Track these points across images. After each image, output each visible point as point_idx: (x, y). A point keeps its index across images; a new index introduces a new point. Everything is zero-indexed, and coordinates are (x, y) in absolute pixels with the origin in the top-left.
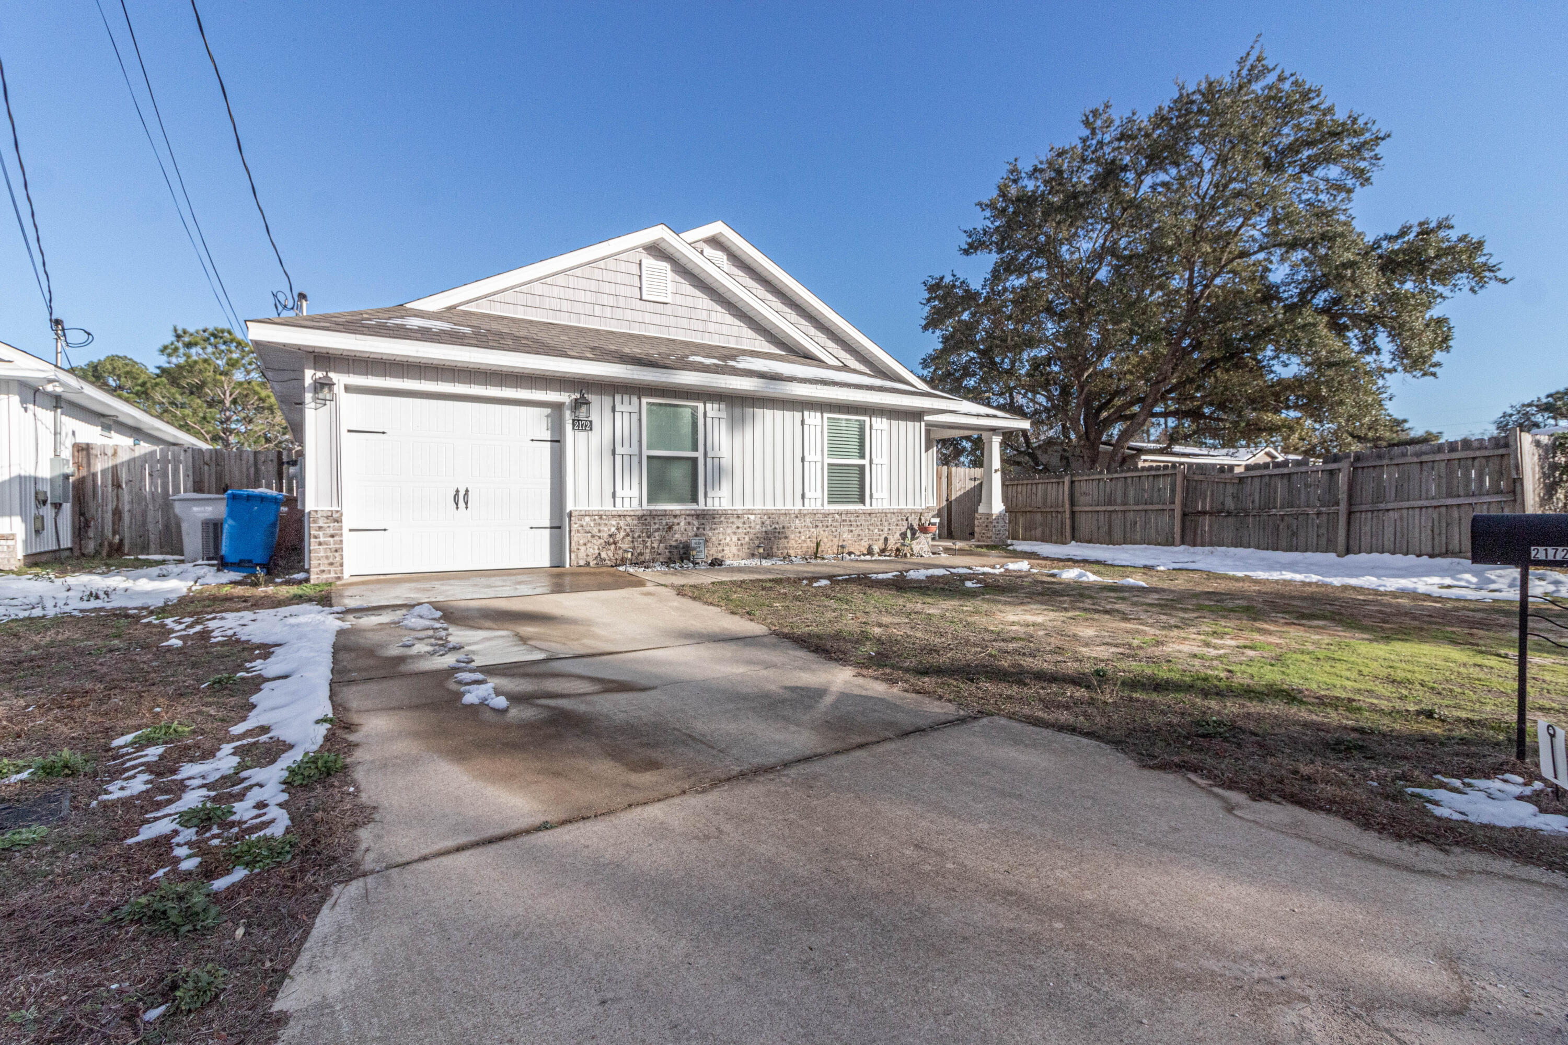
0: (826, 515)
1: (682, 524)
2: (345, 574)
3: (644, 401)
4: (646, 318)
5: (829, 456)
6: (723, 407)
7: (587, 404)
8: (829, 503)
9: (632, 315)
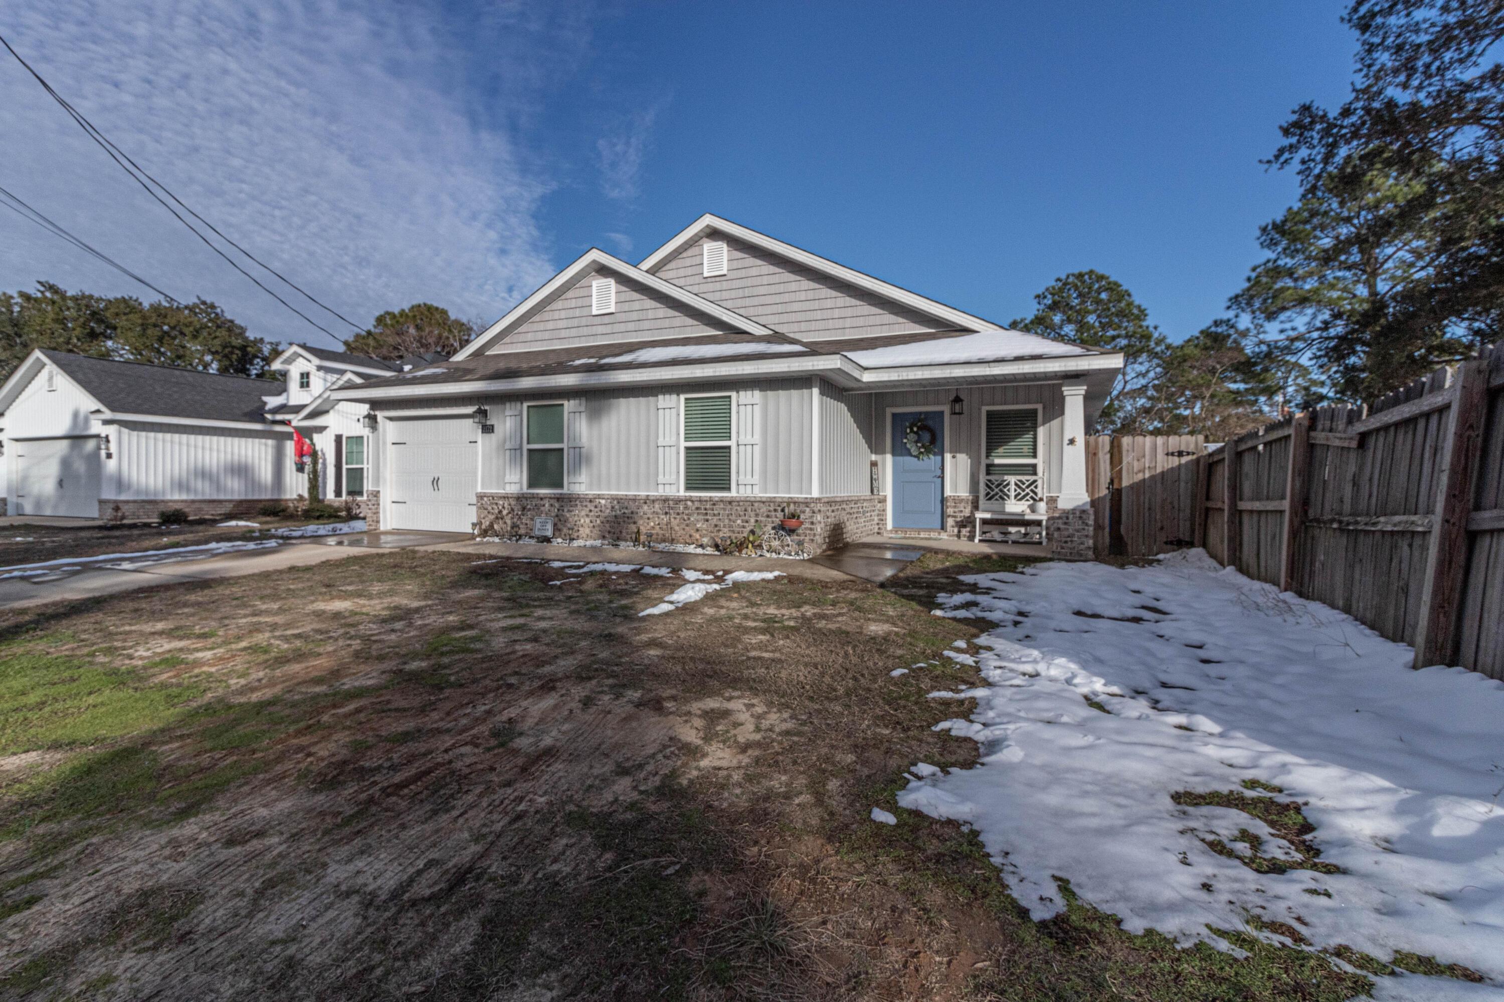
1: (547, 506)
2: (382, 527)
3: (525, 405)
4: (594, 330)
5: (687, 439)
6: (583, 401)
7: (484, 413)
8: (688, 488)
9: (586, 331)
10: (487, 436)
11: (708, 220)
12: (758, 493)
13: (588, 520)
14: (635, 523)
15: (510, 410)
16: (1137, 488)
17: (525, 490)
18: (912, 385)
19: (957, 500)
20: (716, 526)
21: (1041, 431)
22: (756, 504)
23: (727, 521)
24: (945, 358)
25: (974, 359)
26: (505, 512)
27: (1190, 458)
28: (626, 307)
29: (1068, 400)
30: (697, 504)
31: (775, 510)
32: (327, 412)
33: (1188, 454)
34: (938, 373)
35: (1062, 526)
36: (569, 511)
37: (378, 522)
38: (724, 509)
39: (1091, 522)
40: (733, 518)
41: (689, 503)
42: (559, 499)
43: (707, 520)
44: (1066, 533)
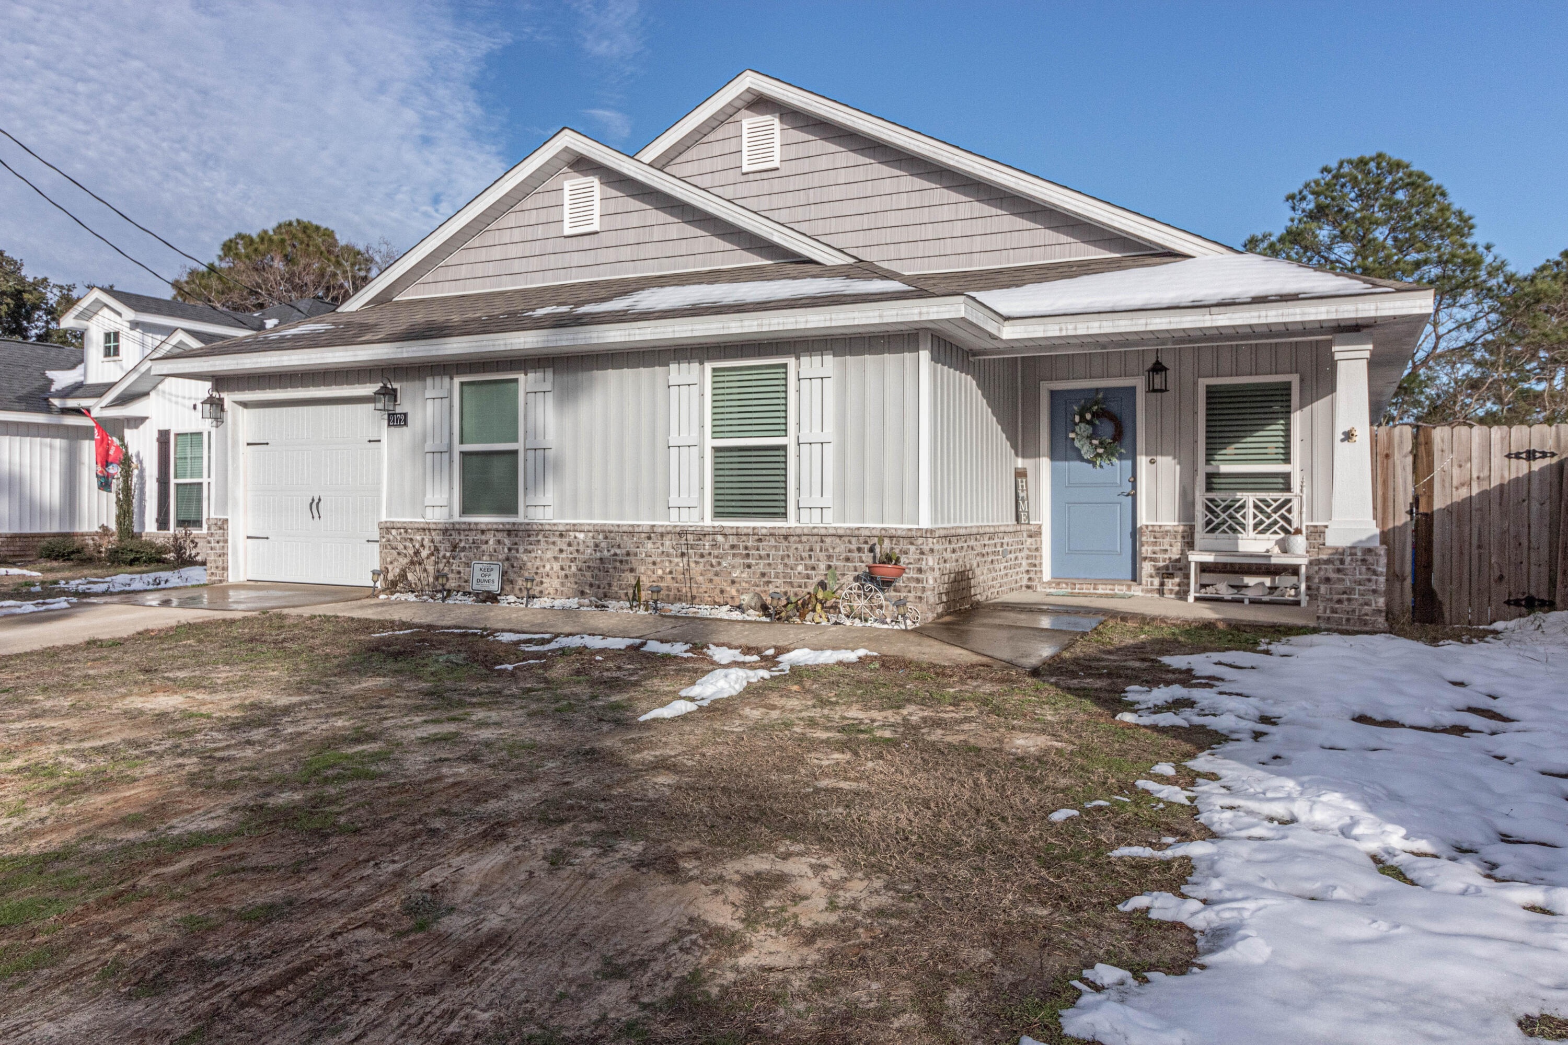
0: (702, 535)
1: (491, 542)
2: (233, 577)
3: (457, 381)
4: (567, 260)
5: (716, 435)
6: (550, 375)
7: (390, 394)
8: (717, 515)
9: (552, 261)
10: (397, 431)
11: (750, 81)
12: (831, 522)
13: (556, 566)
14: (632, 570)
15: (434, 388)
16: (1458, 511)
17: (456, 518)
18: (1082, 345)
19: (1158, 533)
20: (763, 575)
21: (1297, 418)
22: (828, 540)
23: (780, 568)
24: (1138, 300)
25: (1186, 301)
26: (424, 553)
27: (1547, 461)
28: (618, 221)
29: (1342, 367)
30: (732, 540)
31: (859, 550)
32: (146, 394)
33: (1544, 455)
34: (1125, 325)
35: (1334, 576)
36: (526, 551)
37: (225, 569)
38: (777, 548)
39: (1382, 569)
40: (791, 561)
41: (720, 538)
42: (511, 531)
43: (749, 566)
44: (1339, 586)
